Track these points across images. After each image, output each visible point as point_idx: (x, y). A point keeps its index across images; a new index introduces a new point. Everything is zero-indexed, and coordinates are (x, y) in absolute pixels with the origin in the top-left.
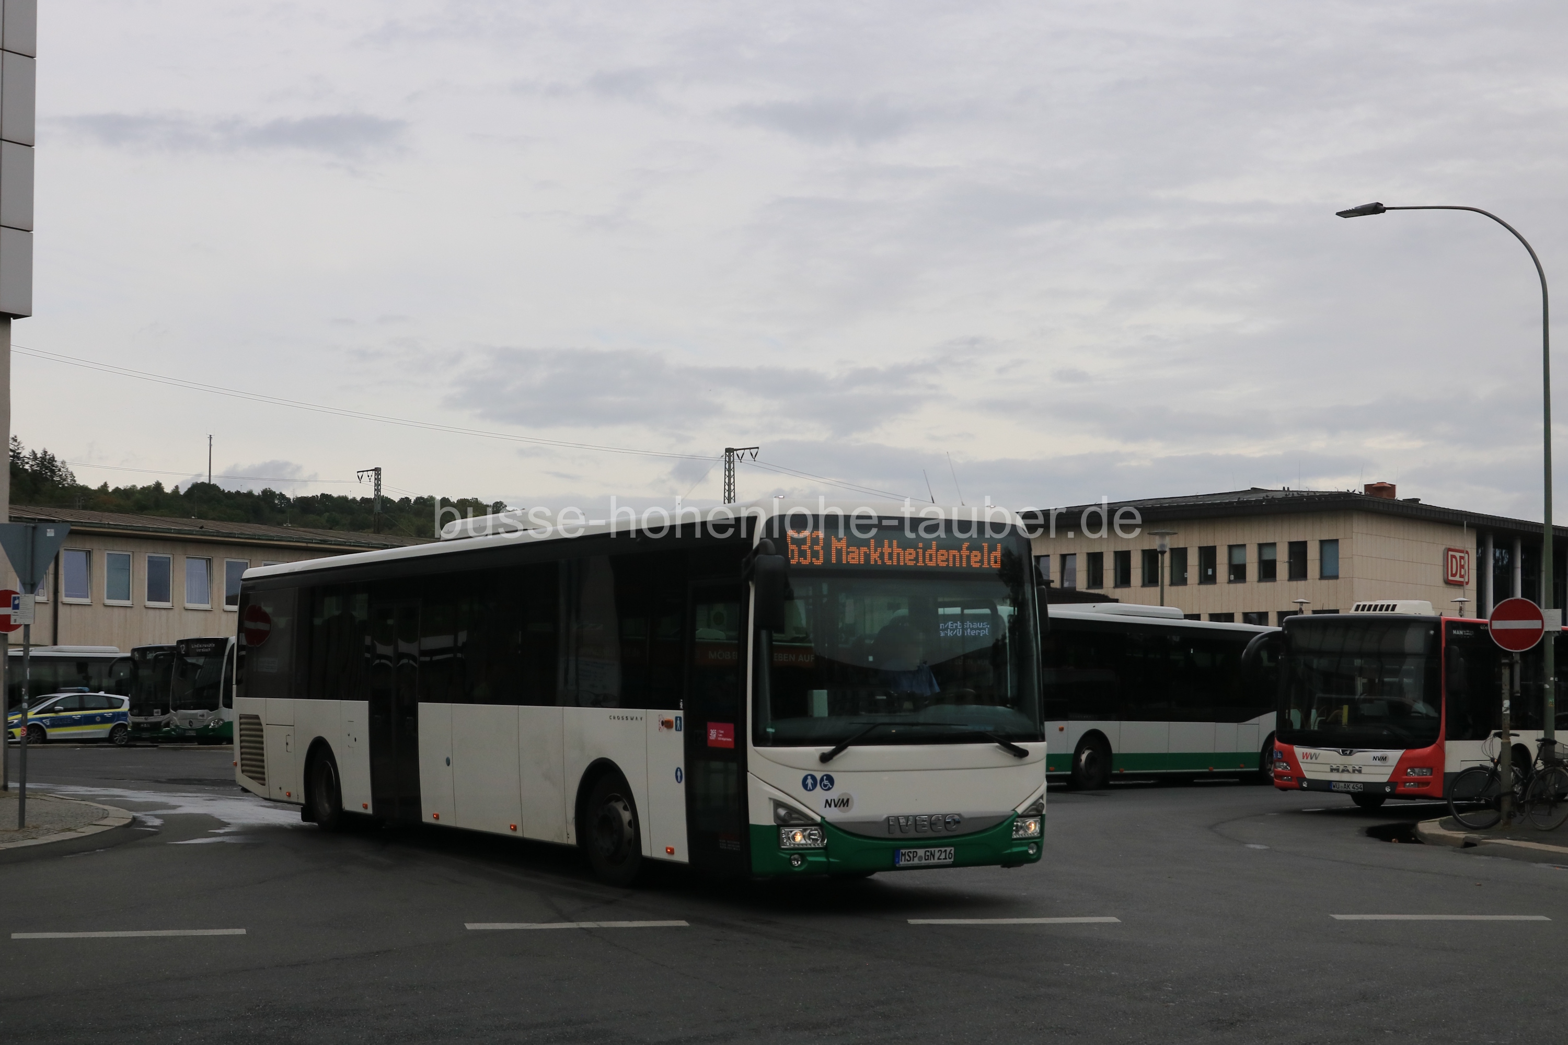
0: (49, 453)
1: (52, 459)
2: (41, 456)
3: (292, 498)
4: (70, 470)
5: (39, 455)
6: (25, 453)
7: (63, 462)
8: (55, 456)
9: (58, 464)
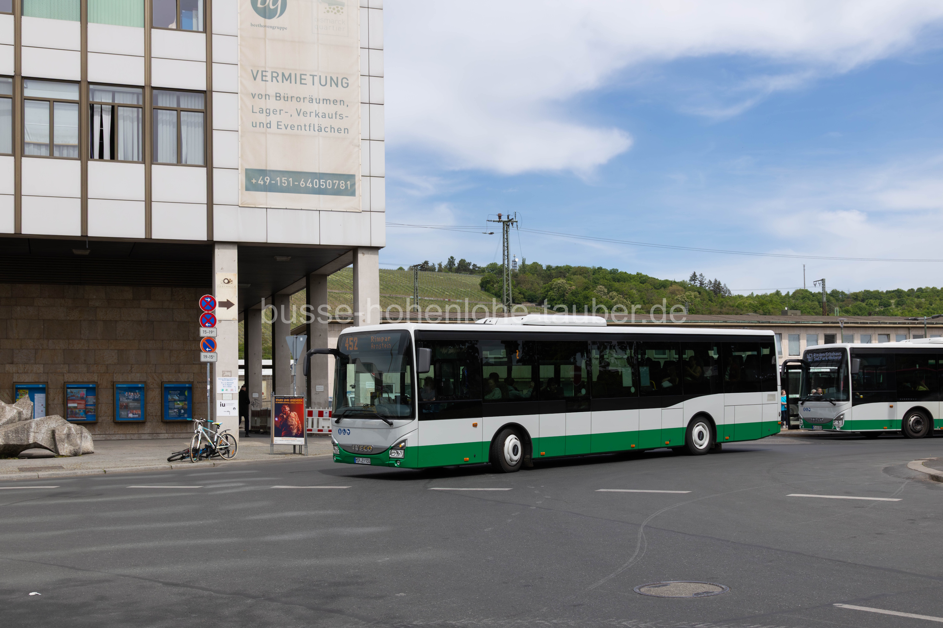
0: (718, 281)
1: (719, 283)
2: (714, 282)
3: (848, 293)
4: (728, 288)
5: (713, 282)
6: (706, 282)
7: (725, 285)
8: (721, 282)
9: (722, 285)
